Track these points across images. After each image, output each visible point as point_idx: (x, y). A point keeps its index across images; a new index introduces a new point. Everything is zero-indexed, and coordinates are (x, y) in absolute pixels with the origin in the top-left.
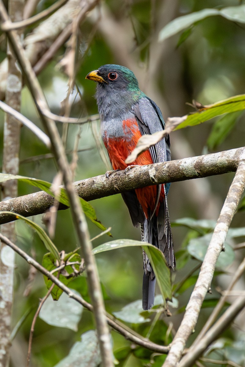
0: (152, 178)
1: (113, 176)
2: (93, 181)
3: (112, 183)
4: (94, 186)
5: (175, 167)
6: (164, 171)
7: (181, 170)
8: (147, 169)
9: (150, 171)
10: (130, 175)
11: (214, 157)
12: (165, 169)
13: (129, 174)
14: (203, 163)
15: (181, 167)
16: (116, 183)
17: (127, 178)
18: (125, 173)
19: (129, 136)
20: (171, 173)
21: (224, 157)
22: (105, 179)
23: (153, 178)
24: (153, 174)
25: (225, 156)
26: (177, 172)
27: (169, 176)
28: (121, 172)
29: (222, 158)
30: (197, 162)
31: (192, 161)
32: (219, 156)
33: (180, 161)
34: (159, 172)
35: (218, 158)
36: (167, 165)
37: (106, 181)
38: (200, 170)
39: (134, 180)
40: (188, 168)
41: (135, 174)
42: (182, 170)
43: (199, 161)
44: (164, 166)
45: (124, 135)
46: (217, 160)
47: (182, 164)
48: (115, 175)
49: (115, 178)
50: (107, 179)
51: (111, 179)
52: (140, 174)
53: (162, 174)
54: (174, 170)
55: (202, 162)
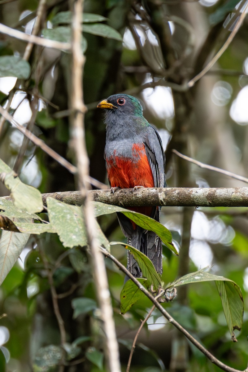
0: (161, 201)
1: (119, 193)
2: (97, 194)
3: (117, 199)
4: (98, 198)
5: (186, 195)
6: (173, 196)
7: (191, 198)
8: (156, 192)
9: (159, 194)
10: (138, 195)
11: (227, 192)
12: (175, 194)
13: (136, 194)
14: (216, 195)
15: (191, 196)
16: (122, 199)
17: (134, 197)
18: (132, 192)
19: (136, 159)
20: (181, 199)
21: (238, 194)
22: (109, 194)
23: (163, 201)
24: (163, 198)
25: (239, 192)
26: (187, 199)
27: (178, 201)
28: (127, 190)
29: (236, 194)
30: (209, 193)
31: (204, 192)
32: (233, 191)
33: (190, 190)
34: (168, 197)
35: (232, 193)
36: (177, 192)
37: (111, 196)
38: (212, 201)
39: (142, 200)
40: (200, 197)
41: (143, 195)
42: (193, 198)
43: (212, 193)
44: (174, 192)
45: (132, 157)
46: (231, 195)
47: (193, 193)
48: (120, 192)
49: (121, 195)
50: (112, 194)
51: (116, 195)
52: (149, 195)
53: (172, 199)
54: (184, 197)
55: (214, 194)
